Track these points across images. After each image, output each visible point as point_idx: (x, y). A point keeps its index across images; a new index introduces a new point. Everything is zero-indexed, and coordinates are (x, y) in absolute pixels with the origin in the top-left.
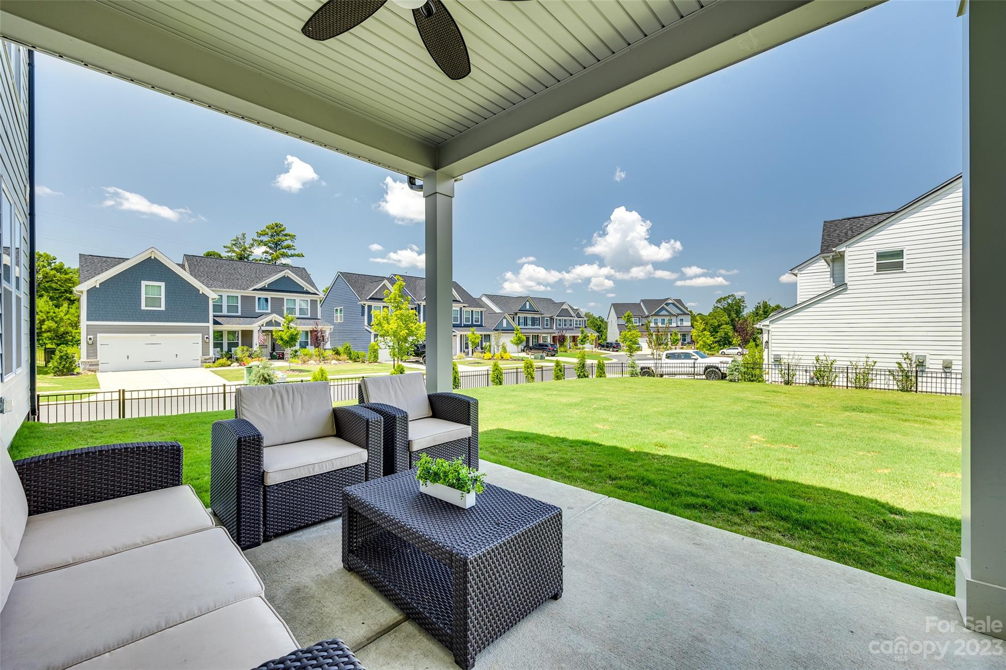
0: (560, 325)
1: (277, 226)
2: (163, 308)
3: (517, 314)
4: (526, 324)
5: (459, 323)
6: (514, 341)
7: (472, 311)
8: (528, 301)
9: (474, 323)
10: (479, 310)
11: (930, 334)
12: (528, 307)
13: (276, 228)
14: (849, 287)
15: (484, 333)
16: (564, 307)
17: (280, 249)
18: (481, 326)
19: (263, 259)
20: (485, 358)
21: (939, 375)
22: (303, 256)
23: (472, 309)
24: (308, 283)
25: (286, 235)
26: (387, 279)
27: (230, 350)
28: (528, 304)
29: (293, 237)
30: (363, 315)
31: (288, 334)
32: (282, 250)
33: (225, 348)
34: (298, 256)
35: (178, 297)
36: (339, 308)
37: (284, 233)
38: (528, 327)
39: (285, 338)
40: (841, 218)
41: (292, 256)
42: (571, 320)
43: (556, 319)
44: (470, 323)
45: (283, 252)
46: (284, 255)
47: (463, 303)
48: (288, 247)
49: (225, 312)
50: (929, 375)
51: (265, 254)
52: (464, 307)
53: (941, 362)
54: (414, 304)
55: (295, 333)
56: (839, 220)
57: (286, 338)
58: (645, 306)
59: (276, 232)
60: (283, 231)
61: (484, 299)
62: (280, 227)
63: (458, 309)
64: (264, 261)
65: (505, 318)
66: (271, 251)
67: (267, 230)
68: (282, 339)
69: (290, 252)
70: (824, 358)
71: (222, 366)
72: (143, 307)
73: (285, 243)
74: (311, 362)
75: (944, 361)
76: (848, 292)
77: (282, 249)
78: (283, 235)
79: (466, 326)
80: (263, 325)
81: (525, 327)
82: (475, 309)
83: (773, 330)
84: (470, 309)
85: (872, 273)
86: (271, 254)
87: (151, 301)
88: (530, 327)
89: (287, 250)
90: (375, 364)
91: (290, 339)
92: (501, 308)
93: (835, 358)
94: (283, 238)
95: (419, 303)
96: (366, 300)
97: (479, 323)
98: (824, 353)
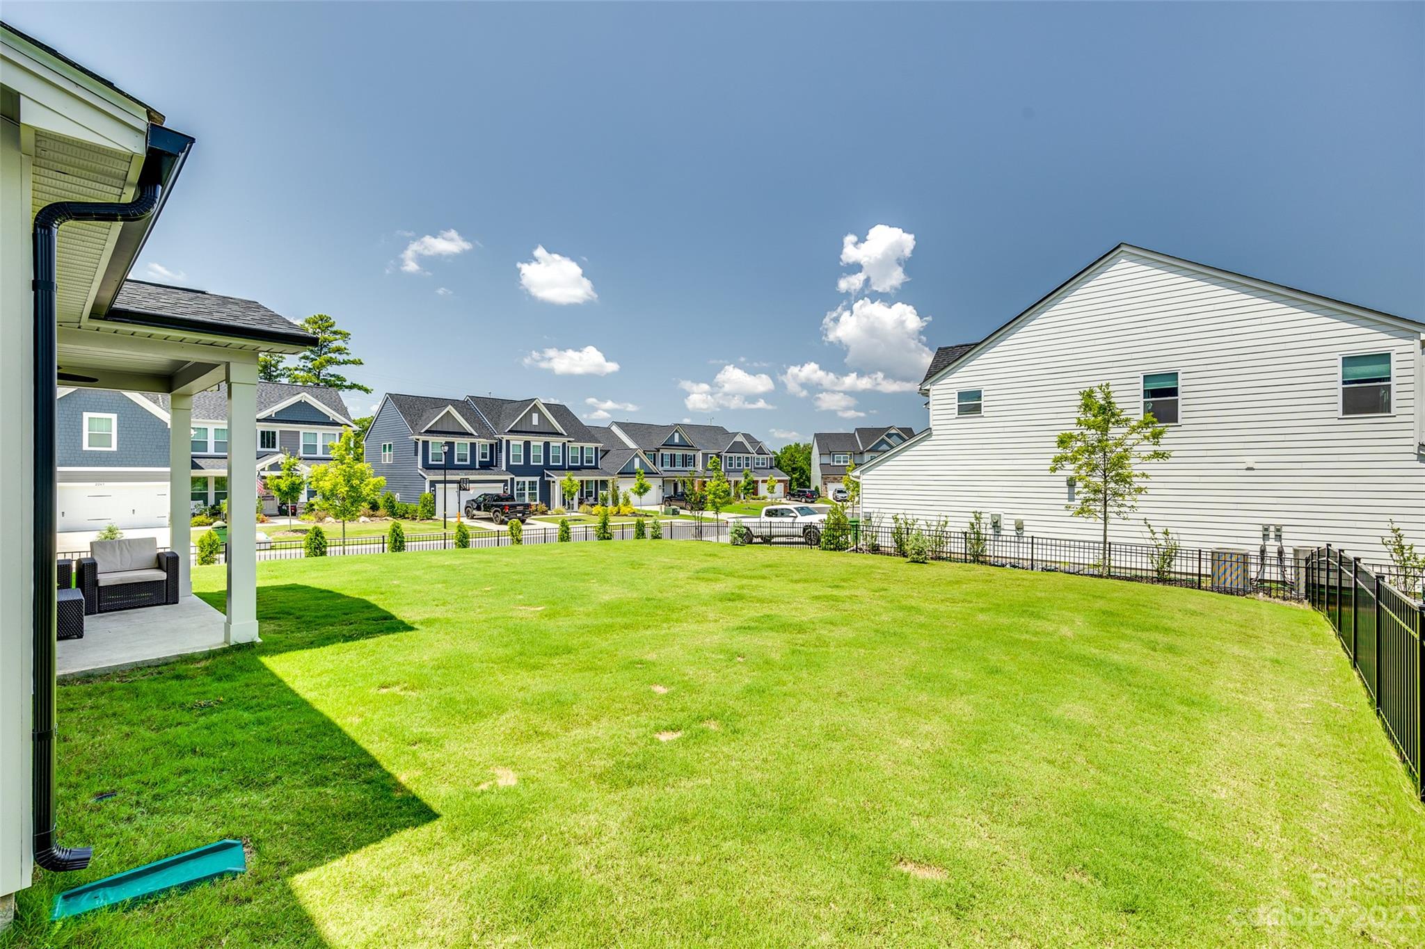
0: (731, 465)
1: (322, 320)
2: (114, 448)
3: (659, 451)
4: (673, 463)
5: (561, 464)
6: (636, 489)
7: (582, 448)
8: (677, 431)
9: (585, 464)
10: (593, 445)
11: (1005, 489)
12: (677, 440)
13: (320, 322)
14: (934, 433)
15: (599, 478)
16: (739, 439)
17: (326, 353)
18: (596, 467)
19: (301, 367)
20: (593, 513)
21: (1013, 539)
22: (361, 363)
23: (582, 444)
24: (334, 410)
25: (335, 333)
26: (454, 403)
27: (218, 503)
28: (677, 435)
29: (346, 336)
30: (416, 454)
31: (288, 483)
32: (329, 355)
33: (211, 501)
34: (354, 362)
35: (136, 433)
36: (387, 444)
37: (334, 329)
38: (677, 468)
39: (284, 487)
40: (954, 345)
41: (345, 363)
42: (747, 458)
43: (726, 457)
44: (579, 464)
45: (331, 358)
46: (330, 362)
47: (567, 437)
48: (339, 350)
49: (211, 451)
50: (1004, 538)
51: (303, 360)
52: (569, 441)
53: (1013, 522)
54: (495, 439)
55: (297, 482)
56: (952, 347)
57: (285, 489)
58: (860, 438)
59: (319, 328)
60: (331, 326)
61: (615, 429)
62: (326, 321)
63: (560, 445)
64: (302, 370)
65: (637, 456)
66: (312, 356)
67: (306, 325)
68: (279, 490)
69: (340, 358)
70: (903, 516)
71: (199, 525)
72: (86, 447)
73: (334, 345)
74: (328, 519)
75: (1016, 521)
76: (933, 438)
77: (330, 352)
78: (331, 332)
79: (571, 468)
80: (263, 470)
81: (673, 468)
82: (586, 445)
83: (864, 482)
84: (579, 445)
85: (954, 416)
86: (313, 360)
87: (95, 439)
88: (680, 468)
89: (337, 355)
90: (428, 521)
91: (290, 489)
92: (636, 442)
93: (918, 517)
94: (332, 337)
95: (500, 436)
96: (420, 434)
97: (594, 464)
98: (903, 511)
